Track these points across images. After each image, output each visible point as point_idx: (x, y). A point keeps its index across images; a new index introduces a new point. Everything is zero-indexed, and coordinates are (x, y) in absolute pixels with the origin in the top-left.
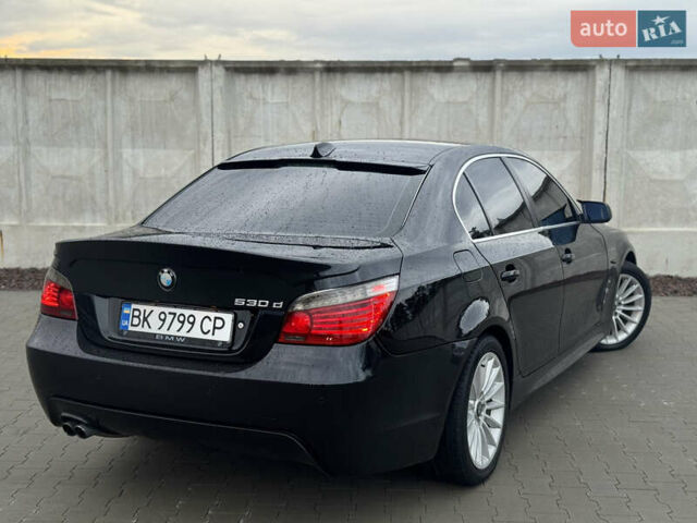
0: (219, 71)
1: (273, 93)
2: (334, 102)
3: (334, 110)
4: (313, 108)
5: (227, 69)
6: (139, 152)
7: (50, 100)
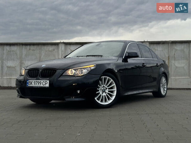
0: (148, 44)
1: (159, 48)
2: (173, 50)
3: (173, 51)
5: (149, 43)
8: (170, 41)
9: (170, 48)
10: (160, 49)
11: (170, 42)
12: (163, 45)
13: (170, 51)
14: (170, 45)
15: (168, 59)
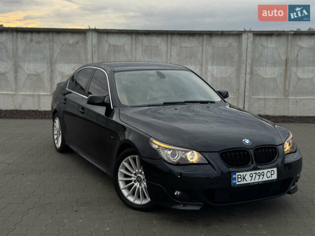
0: (251, 35)
1: (271, 43)
4: (287, 50)
5: (254, 34)
6: (215, 67)
7: (181, 47)
8: (291, 31)
9: (289, 45)
10: (272, 46)
11: (292, 33)
12: (278, 38)
13: (289, 49)
14: (290, 38)
15: (285, 63)
